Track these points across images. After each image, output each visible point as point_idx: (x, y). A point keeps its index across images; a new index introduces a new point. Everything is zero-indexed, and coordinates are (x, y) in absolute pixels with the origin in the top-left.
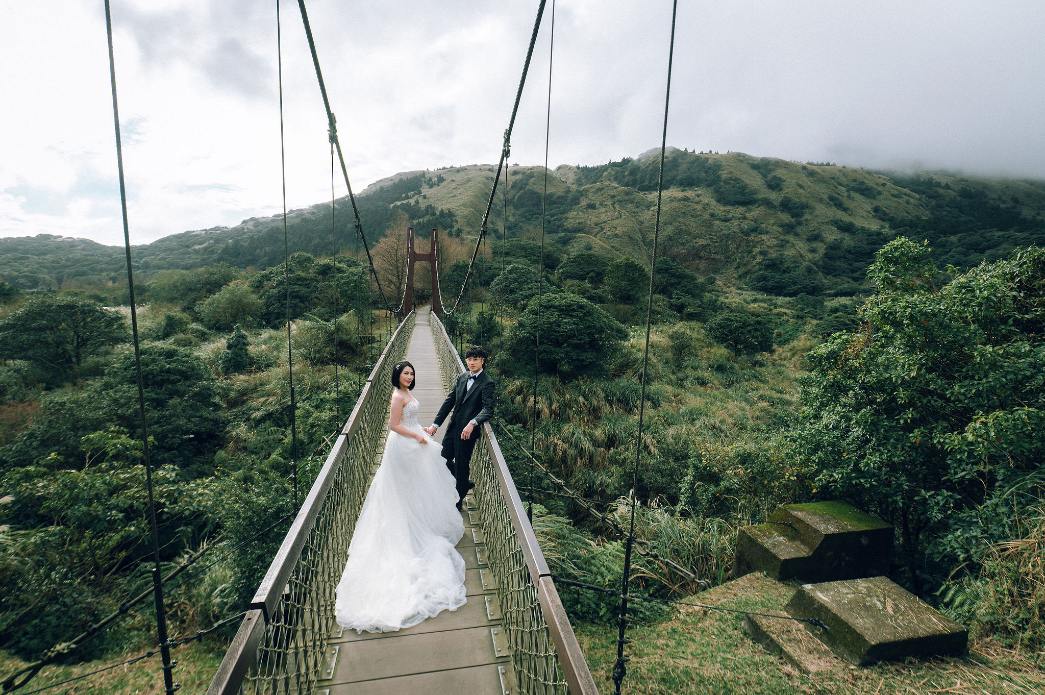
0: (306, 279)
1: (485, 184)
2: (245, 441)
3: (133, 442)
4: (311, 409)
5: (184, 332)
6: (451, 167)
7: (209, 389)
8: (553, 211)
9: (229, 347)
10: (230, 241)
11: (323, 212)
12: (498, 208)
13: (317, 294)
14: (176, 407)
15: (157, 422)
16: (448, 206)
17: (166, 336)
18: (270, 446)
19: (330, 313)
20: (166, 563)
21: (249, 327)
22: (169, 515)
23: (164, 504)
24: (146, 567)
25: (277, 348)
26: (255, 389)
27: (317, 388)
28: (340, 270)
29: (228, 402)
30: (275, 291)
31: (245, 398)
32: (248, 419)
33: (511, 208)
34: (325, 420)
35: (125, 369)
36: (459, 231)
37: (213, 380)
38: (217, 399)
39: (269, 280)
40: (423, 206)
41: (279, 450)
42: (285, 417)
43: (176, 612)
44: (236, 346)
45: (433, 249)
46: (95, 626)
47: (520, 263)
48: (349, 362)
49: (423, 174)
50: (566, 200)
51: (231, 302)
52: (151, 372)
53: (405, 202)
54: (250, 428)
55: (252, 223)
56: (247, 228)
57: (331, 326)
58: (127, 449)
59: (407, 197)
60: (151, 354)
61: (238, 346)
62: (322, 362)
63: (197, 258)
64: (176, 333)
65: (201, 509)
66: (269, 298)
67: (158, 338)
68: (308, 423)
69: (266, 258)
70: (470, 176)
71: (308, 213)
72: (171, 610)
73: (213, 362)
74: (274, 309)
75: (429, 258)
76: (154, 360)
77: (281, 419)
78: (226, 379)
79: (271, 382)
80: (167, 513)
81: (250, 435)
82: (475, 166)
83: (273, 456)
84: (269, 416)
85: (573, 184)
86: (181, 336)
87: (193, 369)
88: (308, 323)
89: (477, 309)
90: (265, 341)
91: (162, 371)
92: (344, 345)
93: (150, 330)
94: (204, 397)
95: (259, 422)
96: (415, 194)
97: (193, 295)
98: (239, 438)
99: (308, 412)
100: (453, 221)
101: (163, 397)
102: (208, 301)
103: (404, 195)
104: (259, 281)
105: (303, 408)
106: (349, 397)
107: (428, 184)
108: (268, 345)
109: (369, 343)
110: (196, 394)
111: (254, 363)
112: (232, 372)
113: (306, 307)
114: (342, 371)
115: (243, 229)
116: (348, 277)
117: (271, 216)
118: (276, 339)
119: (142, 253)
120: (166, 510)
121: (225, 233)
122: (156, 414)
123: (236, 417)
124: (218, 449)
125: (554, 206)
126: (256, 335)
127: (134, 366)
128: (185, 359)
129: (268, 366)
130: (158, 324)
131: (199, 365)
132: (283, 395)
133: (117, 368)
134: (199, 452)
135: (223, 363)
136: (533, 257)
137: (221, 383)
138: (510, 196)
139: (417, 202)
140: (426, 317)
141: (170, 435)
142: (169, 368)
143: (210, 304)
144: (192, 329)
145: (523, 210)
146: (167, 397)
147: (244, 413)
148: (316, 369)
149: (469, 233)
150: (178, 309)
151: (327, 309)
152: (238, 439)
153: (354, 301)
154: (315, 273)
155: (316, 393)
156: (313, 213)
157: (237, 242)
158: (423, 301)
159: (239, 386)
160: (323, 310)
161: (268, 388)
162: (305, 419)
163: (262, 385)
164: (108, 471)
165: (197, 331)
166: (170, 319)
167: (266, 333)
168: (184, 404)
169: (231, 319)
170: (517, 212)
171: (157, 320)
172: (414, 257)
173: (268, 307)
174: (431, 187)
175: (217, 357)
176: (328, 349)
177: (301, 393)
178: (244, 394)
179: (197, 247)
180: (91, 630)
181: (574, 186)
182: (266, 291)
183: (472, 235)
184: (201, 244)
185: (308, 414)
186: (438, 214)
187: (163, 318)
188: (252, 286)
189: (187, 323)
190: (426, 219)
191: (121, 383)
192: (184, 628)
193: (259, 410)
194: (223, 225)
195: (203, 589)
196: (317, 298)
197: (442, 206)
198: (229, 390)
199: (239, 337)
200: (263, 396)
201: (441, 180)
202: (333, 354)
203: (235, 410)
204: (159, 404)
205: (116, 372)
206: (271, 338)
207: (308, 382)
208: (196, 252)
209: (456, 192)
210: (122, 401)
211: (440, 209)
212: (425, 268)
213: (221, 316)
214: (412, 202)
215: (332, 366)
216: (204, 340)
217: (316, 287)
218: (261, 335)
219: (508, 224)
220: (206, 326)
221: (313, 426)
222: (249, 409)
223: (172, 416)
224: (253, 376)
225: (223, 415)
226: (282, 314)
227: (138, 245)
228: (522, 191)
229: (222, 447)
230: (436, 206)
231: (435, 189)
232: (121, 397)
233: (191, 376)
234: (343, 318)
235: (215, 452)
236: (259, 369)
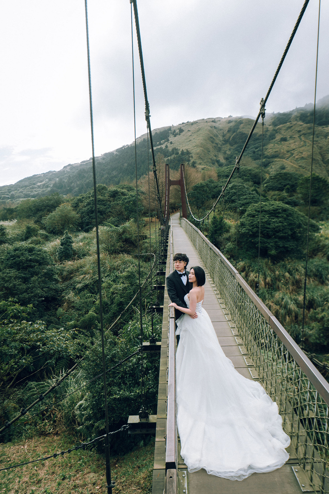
0: (103, 201)
1: (210, 131)
2: (73, 302)
3: (22, 308)
4: (112, 283)
5: (36, 235)
6: (188, 122)
7: (52, 271)
8: (257, 145)
9: (62, 245)
10: (57, 179)
11: (109, 157)
12: (219, 146)
13: (109, 210)
14: (35, 282)
15: (26, 291)
16: (187, 147)
17: (26, 238)
18: (88, 306)
19: (118, 221)
20: (42, 383)
21: (72, 231)
22: (42, 353)
23: (39, 345)
24: (32, 385)
25: (88, 244)
26: (77, 270)
27: (113, 269)
28: (123, 194)
29: (62, 278)
30: (86, 209)
31: (72, 275)
32: (74, 288)
33: (228, 145)
34: (120, 290)
35: (8, 260)
36: (194, 163)
37: (54, 265)
38: (56, 277)
39: (82, 202)
40: (170, 149)
41: (93, 308)
42: (95, 287)
43: (50, 415)
44: (66, 244)
45: (182, 177)
46: (9, 423)
47: (236, 182)
48: (131, 252)
49: (170, 128)
50: (266, 137)
51: (61, 216)
52: (21, 261)
53: (159, 147)
54: (76, 294)
55: (69, 167)
56: (67, 171)
57: (120, 229)
58: (19, 312)
59: (160, 144)
60: (21, 251)
61: (67, 243)
62: (115, 252)
63: (40, 191)
64: (31, 236)
65: (59, 349)
66: (82, 213)
67: (22, 240)
68: (110, 291)
69: (77, 189)
70: (200, 127)
71: (101, 159)
72: (47, 413)
73: (53, 254)
74: (85, 220)
75: (180, 183)
76: (22, 254)
77: (93, 289)
78: (61, 264)
79: (86, 266)
80: (42, 351)
81: (76, 298)
82: (203, 119)
83: (90, 312)
84: (86, 286)
85: (270, 125)
86: (34, 238)
87: (43, 259)
88: (105, 228)
89: (211, 214)
90: (81, 240)
91: (27, 261)
92: (127, 241)
93: (18, 235)
94: (49, 276)
95: (81, 290)
96: (165, 141)
97: (40, 213)
98: (70, 300)
99: (109, 284)
100: (190, 157)
101: (28, 276)
102: (49, 216)
103: (158, 143)
104: (76, 203)
105: (107, 282)
106: (134, 275)
107: (173, 134)
108: (83, 242)
109: (144, 239)
110: (46, 274)
111: (76, 254)
112: (63, 260)
113: (104, 218)
114: (127, 257)
115: (64, 171)
116: (129, 198)
117: (79, 162)
118: (87, 239)
119: (10, 189)
120: (41, 349)
121: (55, 174)
122: (24, 286)
123: (67, 287)
124: (58, 307)
125: (258, 141)
126: (76, 236)
127: (12, 257)
128: (39, 253)
129: (84, 255)
130: (22, 231)
131: (46, 256)
132: (94, 274)
133: (3, 259)
134: (47, 309)
135: (59, 254)
136: (245, 177)
137: (58, 266)
138: (227, 137)
139: (167, 147)
140: (178, 221)
141: (33, 300)
142: (31, 259)
143: (50, 219)
144: (41, 234)
145: (236, 146)
146: (30, 276)
147: (71, 285)
148: (112, 256)
149: (200, 164)
150: (33, 222)
151: (116, 219)
152: (69, 302)
153: (133, 213)
154: (108, 196)
155: (113, 272)
156: (104, 159)
157: (61, 179)
158: (174, 210)
159: (68, 268)
160: (113, 219)
161: (85, 269)
162: (108, 289)
163: (81, 267)
164: (8, 324)
165: (43, 235)
166: (28, 228)
167: (82, 235)
168: (40, 280)
169: (61, 227)
170: (232, 147)
171: (21, 229)
172: (171, 183)
173: (82, 219)
174: (175, 136)
175: (55, 250)
176: (119, 244)
177: (104, 272)
178: (71, 273)
179: (39, 184)
180: (7, 425)
181: (271, 127)
182: (80, 209)
183: (202, 165)
184: (41, 182)
185: (110, 286)
186: (180, 153)
187: (25, 228)
188: (72, 206)
189: (38, 230)
190: (172, 157)
191: (5, 268)
192: (56, 426)
193: (80, 283)
194: (52, 170)
195: (66, 402)
196: (110, 212)
197: (182, 148)
198: (63, 271)
199: (67, 238)
200: (82, 274)
201: (181, 131)
202: (121, 247)
203: (66, 283)
204: (25, 280)
205: (3, 261)
206: (84, 238)
207: (108, 265)
208: (39, 187)
209: (191, 138)
210: (7, 279)
211: (181, 150)
212: (176, 189)
213: (56, 225)
214: (163, 146)
215: (122, 255)
216: (47, 240)
217: (109, 205)
218: (78, 236)
219: (226, 156)
220: (47, 232)
221: (113, 293)
222: (75, 282)
223: (33, 287)
224: (76, 261)
225: (60, 286)
226: (90, 223)
227: (8, 185)
228: (235, 133)
229: (60, 306)
230: (179, 148)
231: (178, 137)
232: (6, 276)
233: (42, 263)
234: (127, 224)
235: (57, 309)
236: (79, 258)
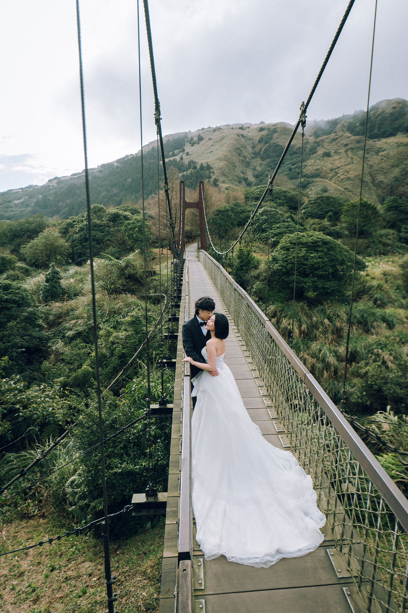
0: (101, 226)
1: (236, 140)
2: (62, 353)
4: (112, 330)
5: (13, 269)
6: (209, 127)
7: (35, 314)
8: (294, 160)
9: (47, 281)
10: (40, 196)
11: (108, 170)
12: (248, 160)
13: (108, 237)
14: (13, 328)
15: (1, 340)
16: (207, 160)
18: (81, 359)
19: (120, 252)
20: (23, 454)
21: (59, 264)
23: (19, 409)
24: (10, 457)
25: (81, 281)
26: (67, 314)
27: (114, 313)
28: (126, 218)
29: (48, 324)
30: (77, 236)
31: (60, 320)
32: (64, 337)
33: (259, 159)
34: (122, 339)
36: (216, 181)
37: (37, 307)
38: (40, 322)
39: (73, 227)
40: (186, 161)
41: (88, 362)
42: (90, 335)
43: (34, 493)
44: (52, 280)
45: (200, 198)
47: (268, 206)
48: (136, 292)
49: (186, 135)
50: (305, 150)
51: (46, 245)
53: (172, 159)
54: (66, 344)
55: (55, 181)
56: (52, 186)
57: (122, 262)
59: (174, 155)
61: (53, 279)
62: (116, 292)
63: (17, 211)
64: (7, 269)
65: (45, 413)
66: (73, 241)
68: (109, 341)
69: (67, 209)
70: (224, 135)
71: (97, 171)
72: (30, 491)
73: (35, 293)
74: (77, 250)
75: (198, 205)
77: (88, 337)
78: (46, 306)
79: (78, 308)
80: (22, 416)
81: (66, 349)
82: (228, 125)
83: (84, 367)
84: (79, 334)
85: (311, 136)
86: (11, 272)
87: (23, 299)
88: (103, 261)
89: (236, 247)
90: (72, 275)
91: (2, 301)
92: (132, 278)
94: (31, 320)
95: (72, 339)
96: (180, 152)
97: (18, 241)
98: (58, 352)
99: (109, 332)
100: (210, 173)
101: (3, 320)
102: (30, 244)
103: (171, 153)
104: (66, 228)
105: (105, 329)
106: (140, 320)
107: (190, 143)
108: (75, 278)
109: (152, 276)
110: (26, 318)
111: (65, 293)
112: (50, 301)
113: (101, 248)
114: (131, 298)
115: (49, 186)
116: (133, 223)
117: (69, 175)
118: (80, 274)
120: (21, 414)
121: (36, 190)
123: (55, 336)
124: (43, 360)
125: (295, 155)
126: (66, 270)
128: (17, 291)
129: (76, 295)
131: (27, 296)
132: (89, 318)
134: (29, 362)
135: (43, 293)
136: (278, 201)
137: (43, 308)
138: (257, 149)
139: (182, 158)
140: (195, 254)
141: (10, 350)
142: (6, 298)
143: (30, 248)
144: (19, 267)
145: (268, 160)
146: (6, 320)
147: (60, 332)
148: (112, 297)
149: (224, 182)
150: (8, 252)
151: (117, 249)
152: (58, 353)
153: (139, 243)
154: (107, 220)
155: (113, 317)
156: (101, 171)
157: (45, 197)
158: (190, 240)
159: (56, 312)
160: (113, 250)
161: (77, 312)
162: (107, 338)
163: (72, 310)
165: (22, 268)
166: (3, 259)
167: (73, 269)
168: (19, 326)
169: (46, 259)
170: (263, 162)
172: (187, 205)
173: (73, 248)
174: (192, 145)
175: (38, 288)
176: (120, 281)
177: (102, 316)
178: (60, 317)
179: (16, 202)
181: (312, 138)
182: (71, 236)
183: (227, 183)
184: (19, 199)
185: (109, 334)
186: (198, 167)
188: (60, 232)
189: (15, 262)
190: (189, 172)
192: (42, 507)
193: (71, 329)
194: (34, 184)
195: (54, 477)
196: (109, 240)
197: (201, 161)
198: (49, 314)
199: (54, 273)
200: (74, 319)
201: (200, 139)
202: (124, 285)
203: (53, 330)
204: (1, 326)
206: (76, 273)
207: (106, 307)
208: (16, 205)
209: (213, 149)
211: (200, 163)
212: (193, 213)
213: (39, 256)
214: (178, 158)
215: (124, 295)
216: (28, 276)
217: (108, 232)
218: (68, 270)
219: (256, 173)
220: (28, 264)
221: (113, 343)
222: (64, 329)
223: (10, 335)
224: (65, 303)
225: (45, 333)
226: (83, 254)
228: (268, 145)
229: (46, 358)
230: (197, 161)
231: (196, 146)
233: (22, 304)
234: (131, 256)
235: (41, 363)
236: (70, 298)
